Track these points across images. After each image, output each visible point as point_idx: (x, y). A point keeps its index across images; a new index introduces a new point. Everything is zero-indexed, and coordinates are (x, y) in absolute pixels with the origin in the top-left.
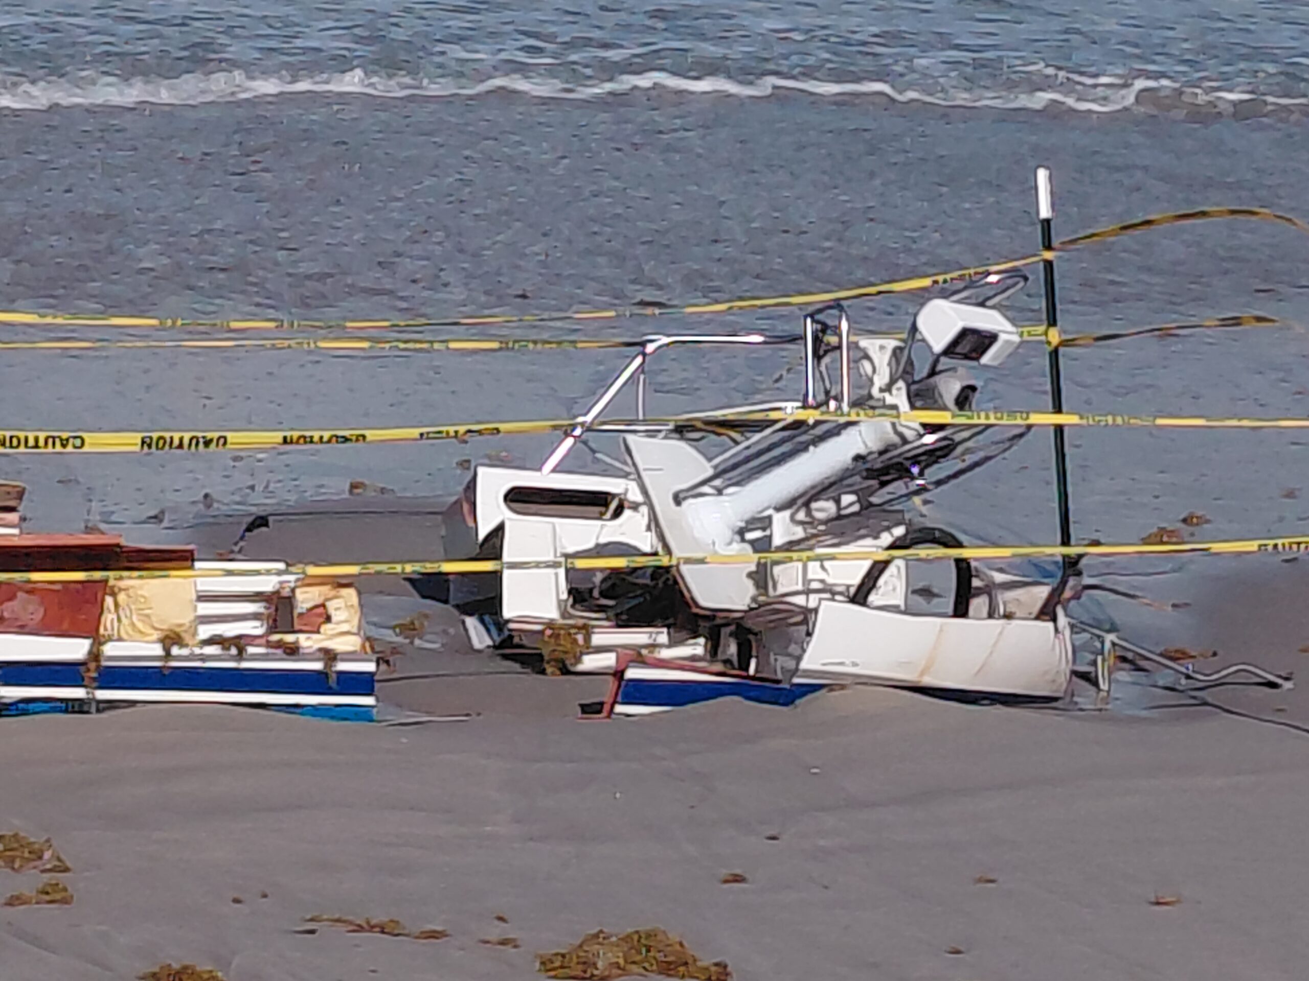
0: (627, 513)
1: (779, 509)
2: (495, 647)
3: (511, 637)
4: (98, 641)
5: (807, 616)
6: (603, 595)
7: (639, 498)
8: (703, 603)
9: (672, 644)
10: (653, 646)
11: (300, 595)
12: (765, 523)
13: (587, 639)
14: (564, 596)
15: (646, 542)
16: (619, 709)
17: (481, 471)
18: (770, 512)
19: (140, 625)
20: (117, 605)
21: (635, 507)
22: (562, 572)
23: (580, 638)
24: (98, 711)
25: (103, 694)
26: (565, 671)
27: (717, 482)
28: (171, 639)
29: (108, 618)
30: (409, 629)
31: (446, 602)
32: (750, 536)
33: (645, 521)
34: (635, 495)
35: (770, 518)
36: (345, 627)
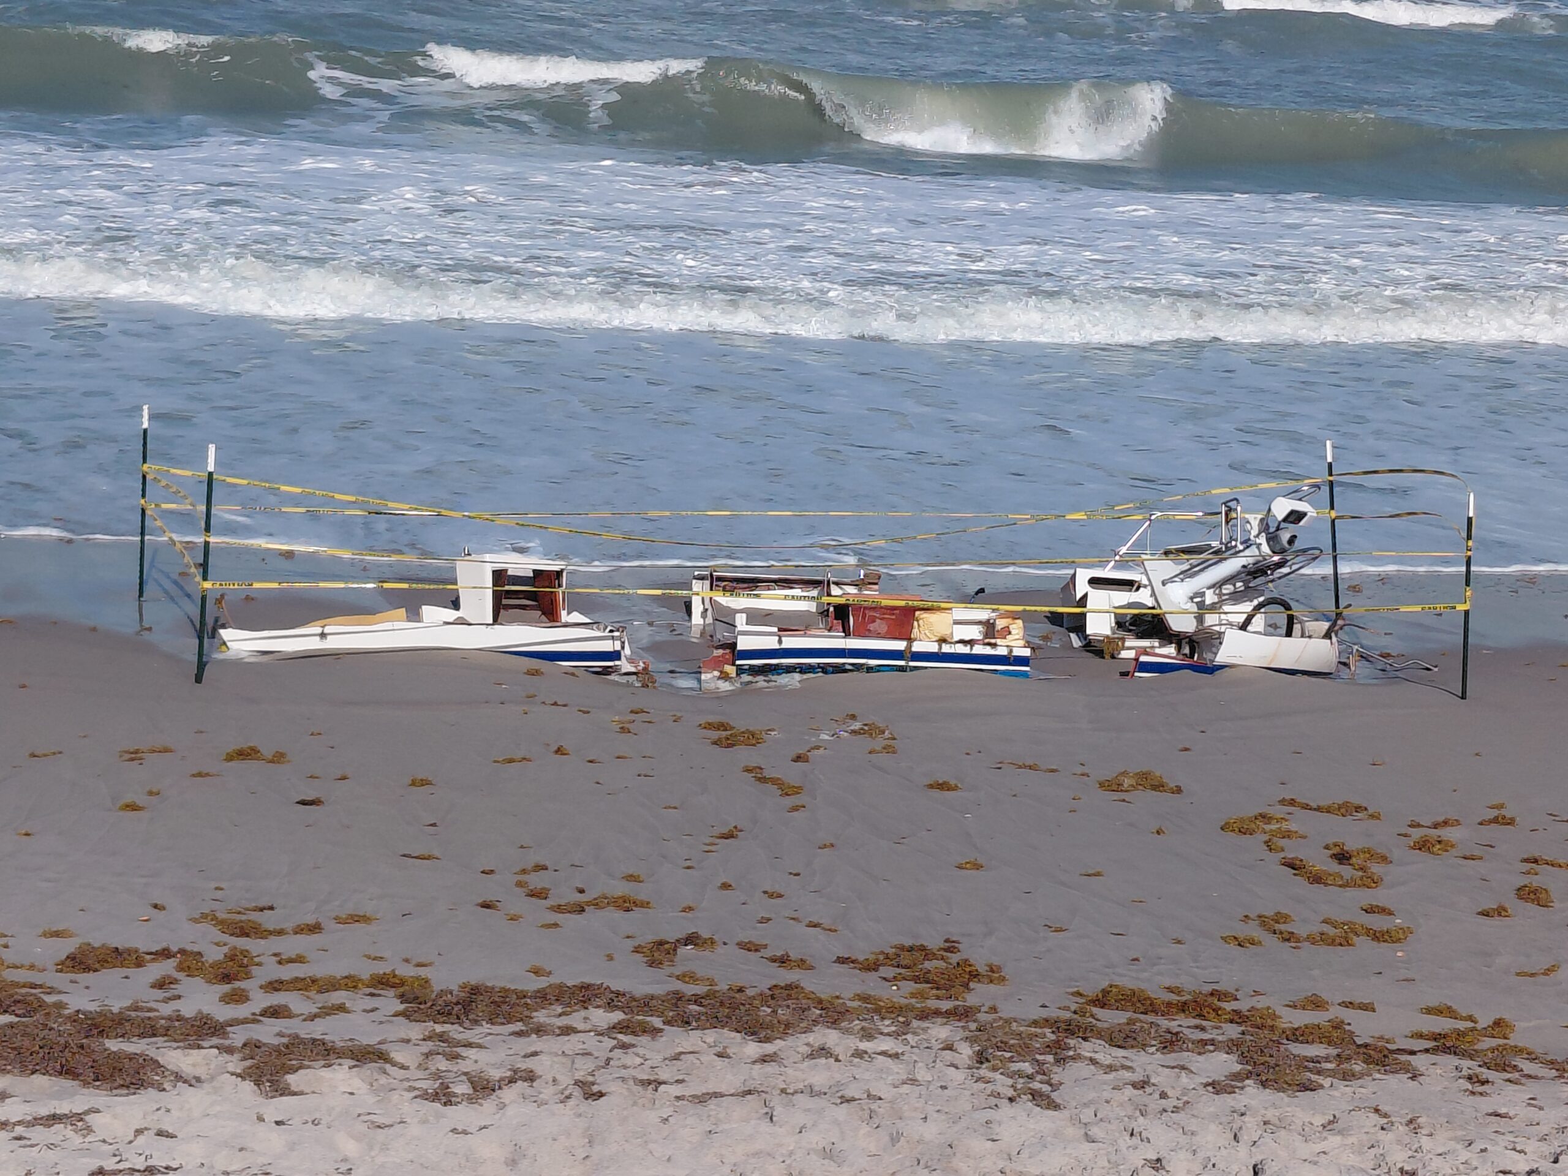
0: (1142, 589)
1: (1209, 588)
2: (1084, 647)
3: (1090, 642)
4: (910, 640)
5: (1220, 635)
6: (1131, 624)
7: (1147, 583)
8: (1174, 628)
9: (1161, 646)
10: (1153, 647)
11: (998, 622)
12: (1203, 594)
13: (1123, 644)
14: (1113, 625)
15: (1150, 602)
16: (1137, 674)
17: (1078, 570)
18: (1204, 590)
19: (928, 634)
20: (919, 625)
21: (1145, 586)
22: (1113, 615)
23: (1120, 643)
24: (911, 671)
25: (912, 664)
26: (1113, 657)
27: (1181, 576)
28: (942, 641)
29: (915, 630)
30: (1045, 638)
31: (1062, 626)
32: (1196, 600)
33: (1150, 593)
34: (1145, 581)
35: (1204, 592)
36: (1017, 637)
